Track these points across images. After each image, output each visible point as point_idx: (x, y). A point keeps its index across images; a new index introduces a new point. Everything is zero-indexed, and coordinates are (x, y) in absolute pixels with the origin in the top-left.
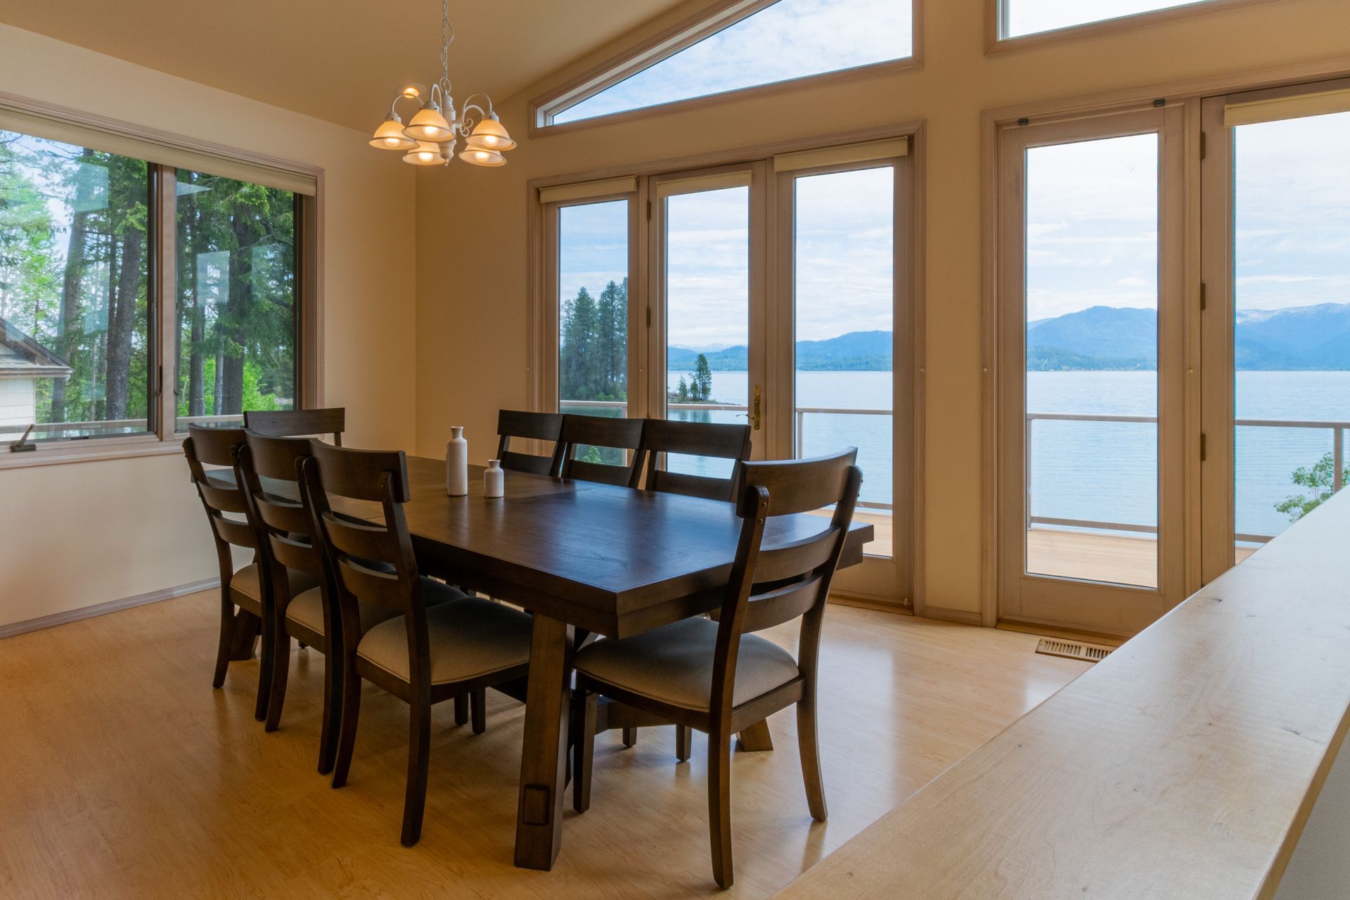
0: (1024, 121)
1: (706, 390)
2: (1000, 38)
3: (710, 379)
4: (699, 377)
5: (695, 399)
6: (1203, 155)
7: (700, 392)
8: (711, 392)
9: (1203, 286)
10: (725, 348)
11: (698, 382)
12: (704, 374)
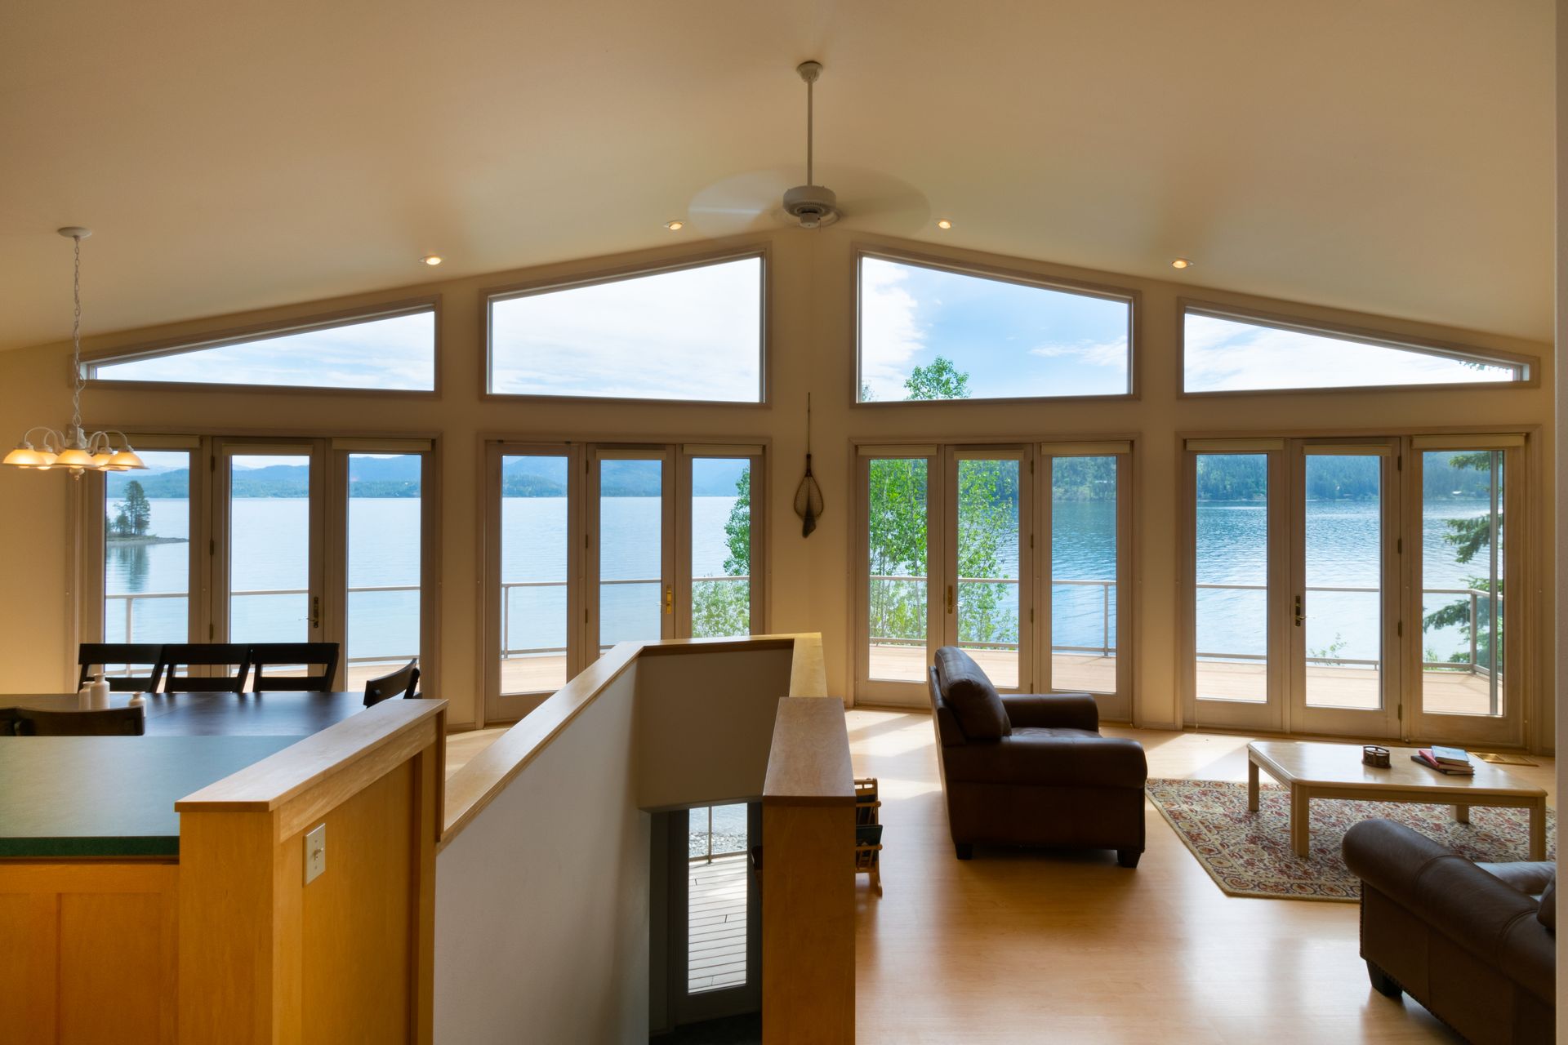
0: (501, 441)
1: (141, 524)
2: (488, 393)
3: (148, 510)
4: (131, 508)
5: (124, 535)
6: (587, 472)
7: (132, 527)
8: (149, 526)
9: (587, 536)
10: (168, 470)
11: (128, 514)
12: (137, 505)
